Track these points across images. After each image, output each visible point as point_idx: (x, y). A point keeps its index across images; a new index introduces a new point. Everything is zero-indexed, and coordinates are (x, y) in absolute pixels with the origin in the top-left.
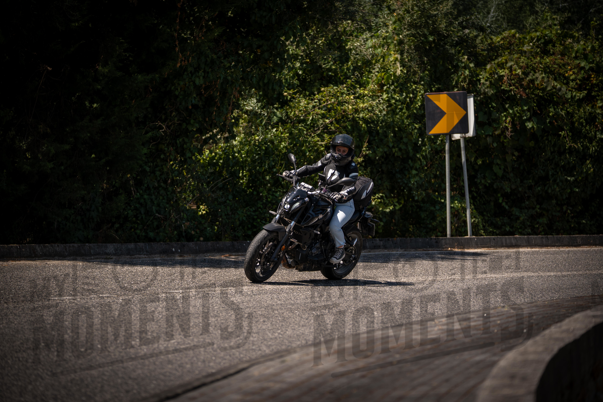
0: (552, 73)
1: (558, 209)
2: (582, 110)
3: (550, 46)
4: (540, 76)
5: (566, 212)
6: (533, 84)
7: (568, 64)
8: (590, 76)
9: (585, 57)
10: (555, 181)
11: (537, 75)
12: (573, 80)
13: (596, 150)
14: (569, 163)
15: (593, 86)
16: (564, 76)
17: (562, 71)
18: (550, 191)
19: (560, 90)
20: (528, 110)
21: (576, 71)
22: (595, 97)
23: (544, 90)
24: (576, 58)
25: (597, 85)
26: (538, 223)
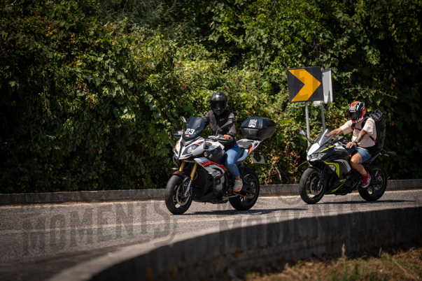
0: (32, 33)
1: (40, 167)
2: (61, 69)
3: (30, 7)
4: (21, 36)
5: (47, 170)
6: (15, 44)
7: (48, 25)
8: (69, 37)
9: (65, 17)
10: (36, 139)
11: (18, 35)
12: (53, 41)
13: (77, 109)
14: (50, 122)
15: (72, 46)
16: (44, 37)
17: (42, 32)
18: (31, 150)
19: (41, 50)
20: (10, 69)
21: (55, 30)
22: (74, 56)
23: (25, 49)
24: (55, 18)
25: (77, 45)
26: (20, 181)
